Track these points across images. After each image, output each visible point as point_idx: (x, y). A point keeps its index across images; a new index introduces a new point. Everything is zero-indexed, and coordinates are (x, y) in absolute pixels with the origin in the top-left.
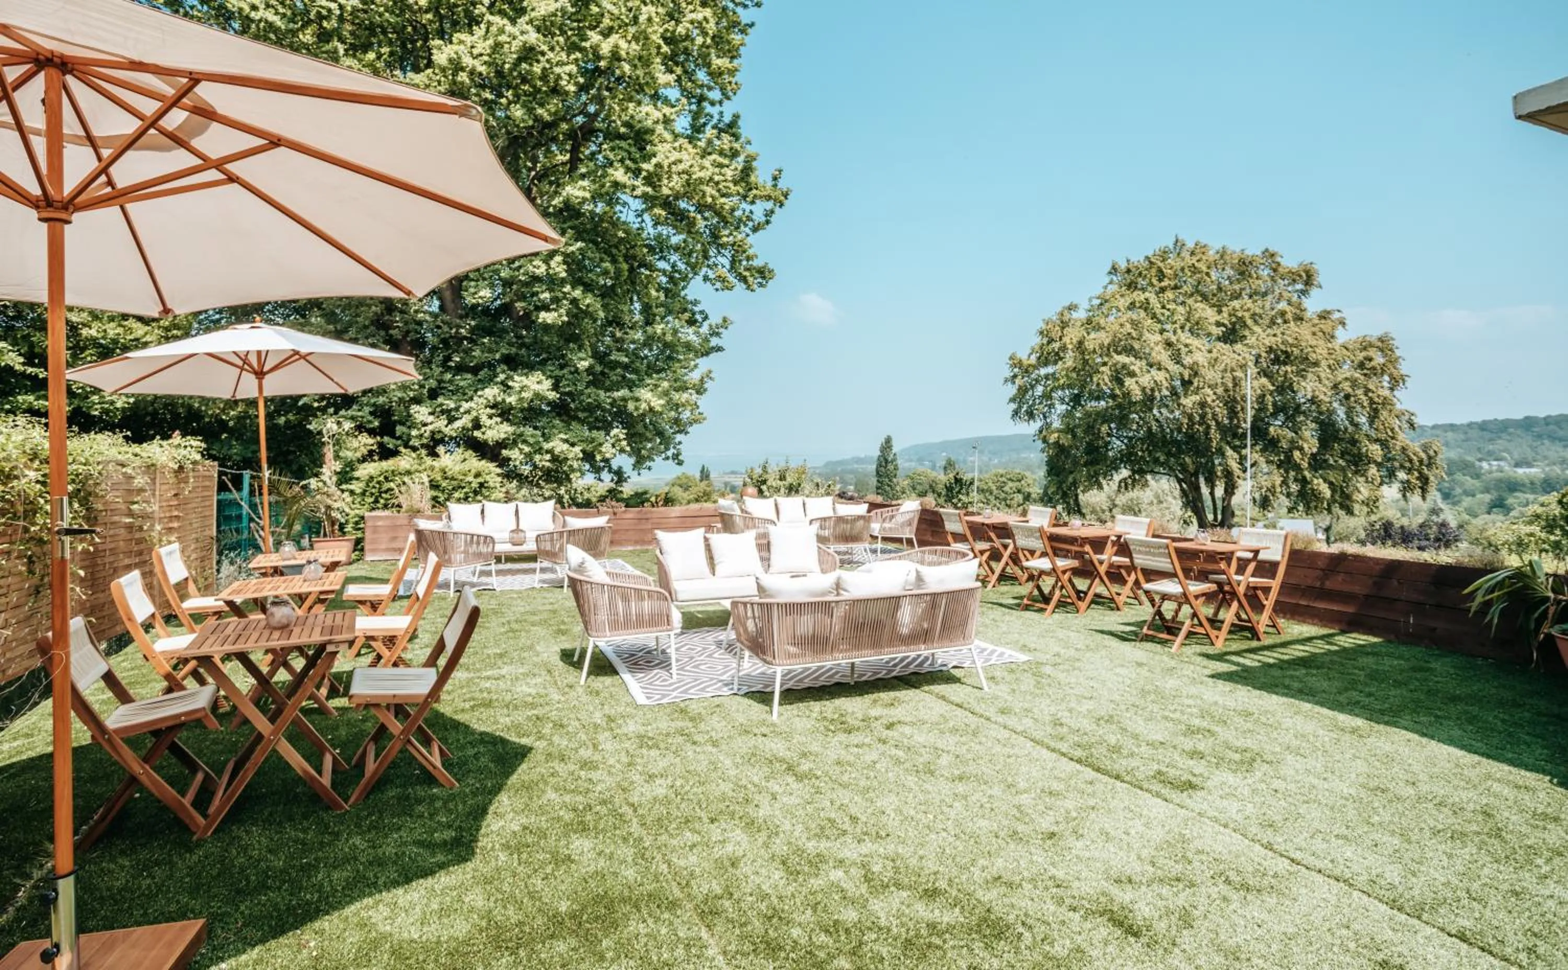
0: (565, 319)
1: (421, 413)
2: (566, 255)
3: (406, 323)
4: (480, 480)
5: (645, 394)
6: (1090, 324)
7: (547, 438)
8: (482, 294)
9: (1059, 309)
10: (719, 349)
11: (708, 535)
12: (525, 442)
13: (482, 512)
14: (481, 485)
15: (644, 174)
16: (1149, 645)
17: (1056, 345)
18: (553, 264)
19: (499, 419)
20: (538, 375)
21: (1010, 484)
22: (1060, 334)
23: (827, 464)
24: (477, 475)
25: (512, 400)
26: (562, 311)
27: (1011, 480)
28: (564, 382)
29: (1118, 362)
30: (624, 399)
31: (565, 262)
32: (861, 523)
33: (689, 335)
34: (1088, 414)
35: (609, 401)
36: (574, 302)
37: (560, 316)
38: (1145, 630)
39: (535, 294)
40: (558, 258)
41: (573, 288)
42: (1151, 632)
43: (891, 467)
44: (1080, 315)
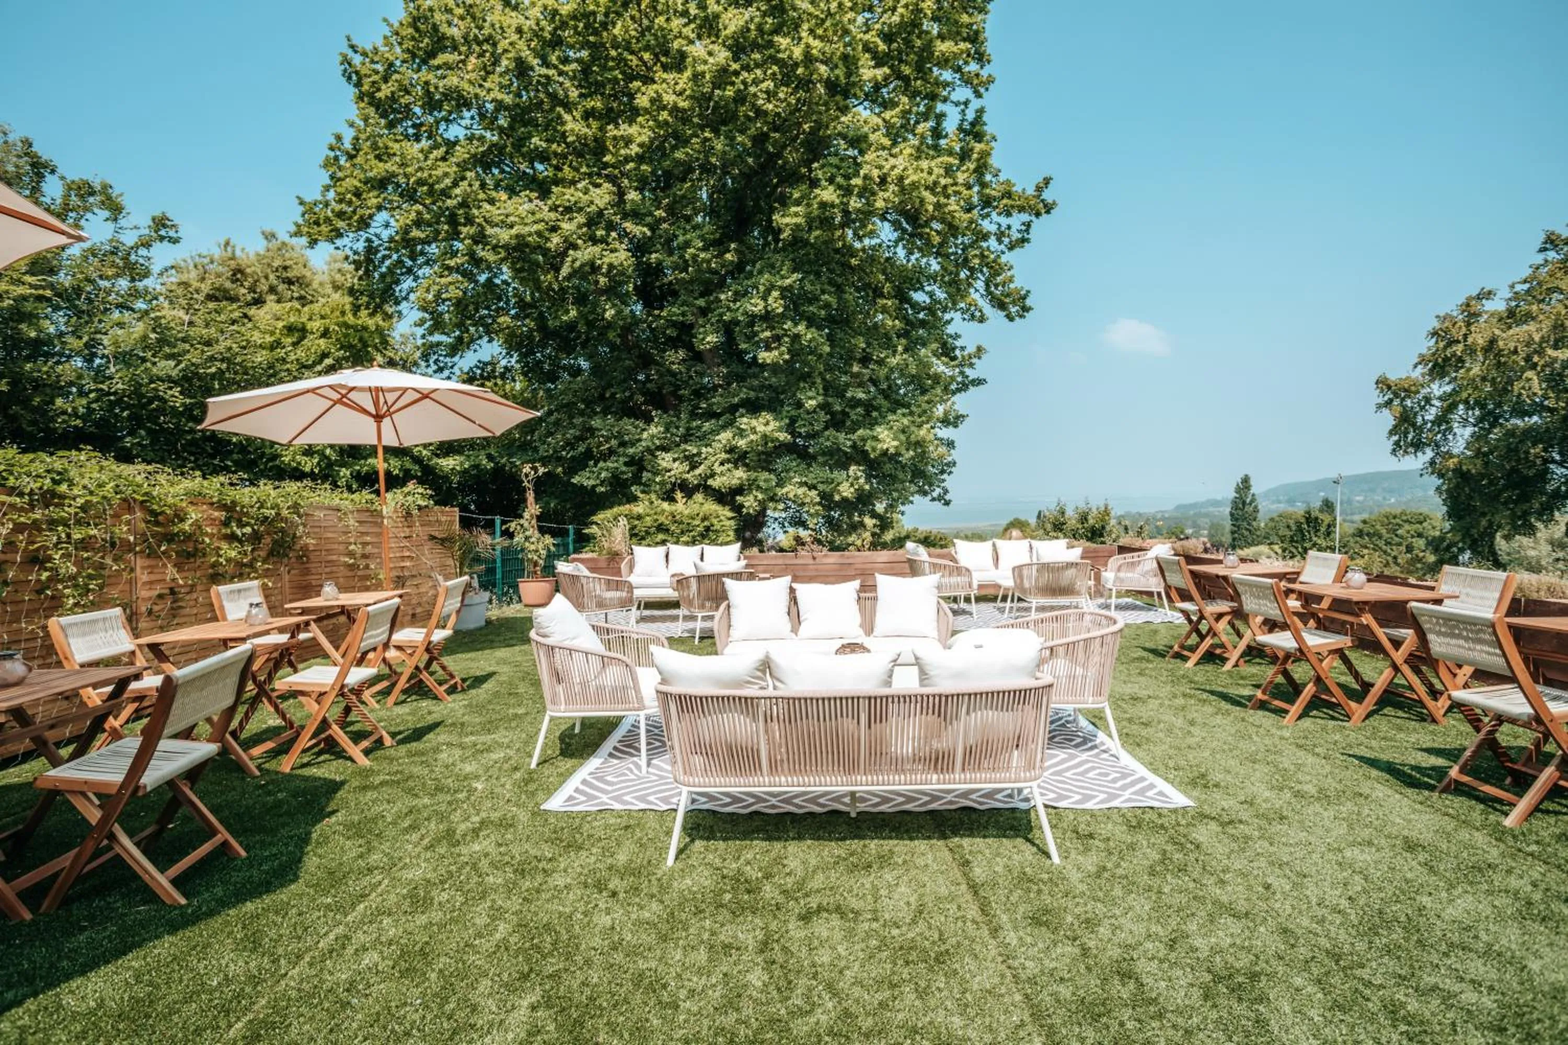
0: (787, 357)
1: (665, 460)
2: (783, 289)
3: (661, 376)
4: (706, 523)
5: (882, 432)
6: (1512, 317)
7: (781, 484)
8: (708, 339)
9: (1462, 300)
10: (978, 382)
11: (795, 585)
12: (759, 488)
13: (667, 556)
14: (707, 529)
15: (856, 191)
16: (1458, 803)
17: (1459, 349)
18: (770, 300)
19: (730, 466)
20: (766, 416)
21: (1407, 527)
22: (1464, 330)
23: (1178, 507)
24: (704, 519)
25: (742, 443)
26: (783, 349)
27: (1407, 521)
28: (800, 422)
29: (1555, 360)
30: (864, 440)
31: (783, 297)
32: (1071, 572)
33: (940, 367)
34: (1511, 433)
35: (849, 443)
36: (797, 337)
37: (781, 354)
38: (1454, 772)
39: (756, 334)
40: (775, 294)
41: (796, 324)
42: (1465, 779)
43: (1249, 509)
44: (1497, 305)
